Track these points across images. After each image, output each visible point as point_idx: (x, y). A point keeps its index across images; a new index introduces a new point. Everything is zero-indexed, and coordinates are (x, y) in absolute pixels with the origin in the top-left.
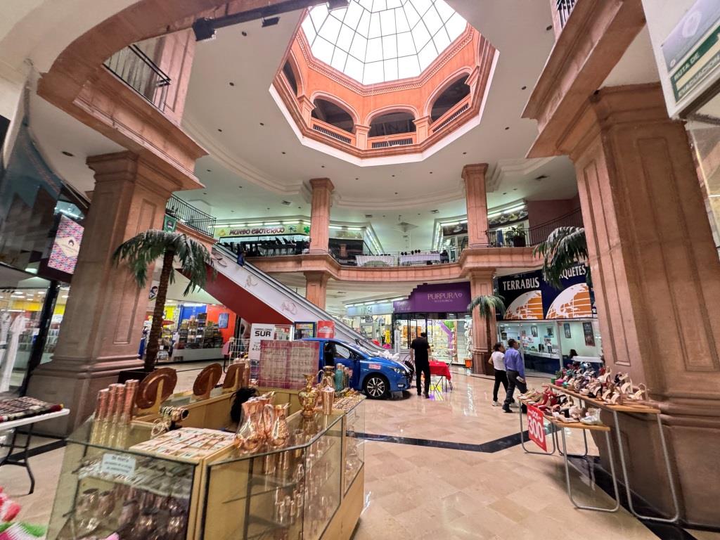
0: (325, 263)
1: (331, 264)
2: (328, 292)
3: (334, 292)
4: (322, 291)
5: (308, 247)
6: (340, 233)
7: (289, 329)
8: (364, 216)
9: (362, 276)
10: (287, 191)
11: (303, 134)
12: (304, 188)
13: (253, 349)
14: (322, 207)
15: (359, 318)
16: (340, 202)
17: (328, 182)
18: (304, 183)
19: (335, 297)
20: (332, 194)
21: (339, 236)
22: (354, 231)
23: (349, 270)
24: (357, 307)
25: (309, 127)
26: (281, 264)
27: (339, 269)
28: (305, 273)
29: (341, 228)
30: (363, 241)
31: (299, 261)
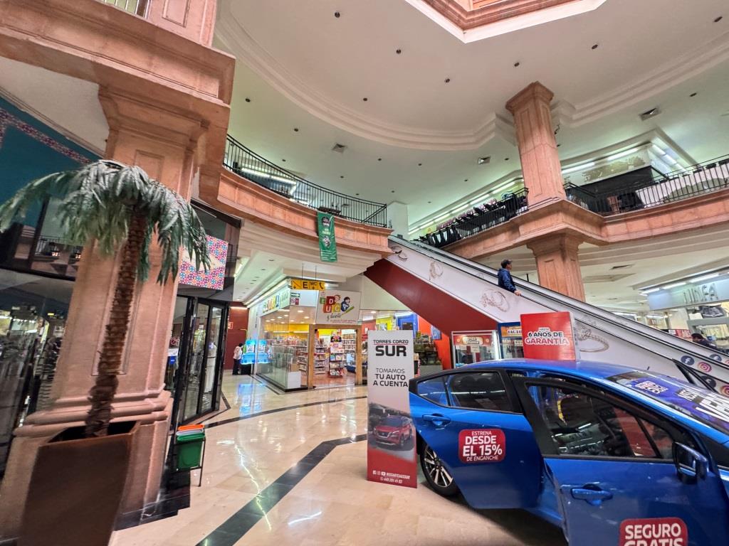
0: (561, 216)
1: (578, 216)
2: (586, 271)
3: (605, 269)
4: (570, 266)
5: (526, 204)
6: (592, 174)
7: (490, 337)
8: (639, 119)
9: (663, 224)
10: (477, 142)
11: (464, 28)
12: (501, 122)
13: (375, 383)
14: (536, 133)
15: (682, 311)
16: (575, 117)
17: (539, 89)
18: (497, 115)
19: (612, 278)
20: (552, 108)
21: (591, 179)
22: (622, 159)
23: (626, 221)
24: (669, 291)
25: (468, 10)
26: (489, 242)
27: (601, 225)
28: (529, 243)
29: (593, 164)
30: (650, 167)
31: (514, 229)
